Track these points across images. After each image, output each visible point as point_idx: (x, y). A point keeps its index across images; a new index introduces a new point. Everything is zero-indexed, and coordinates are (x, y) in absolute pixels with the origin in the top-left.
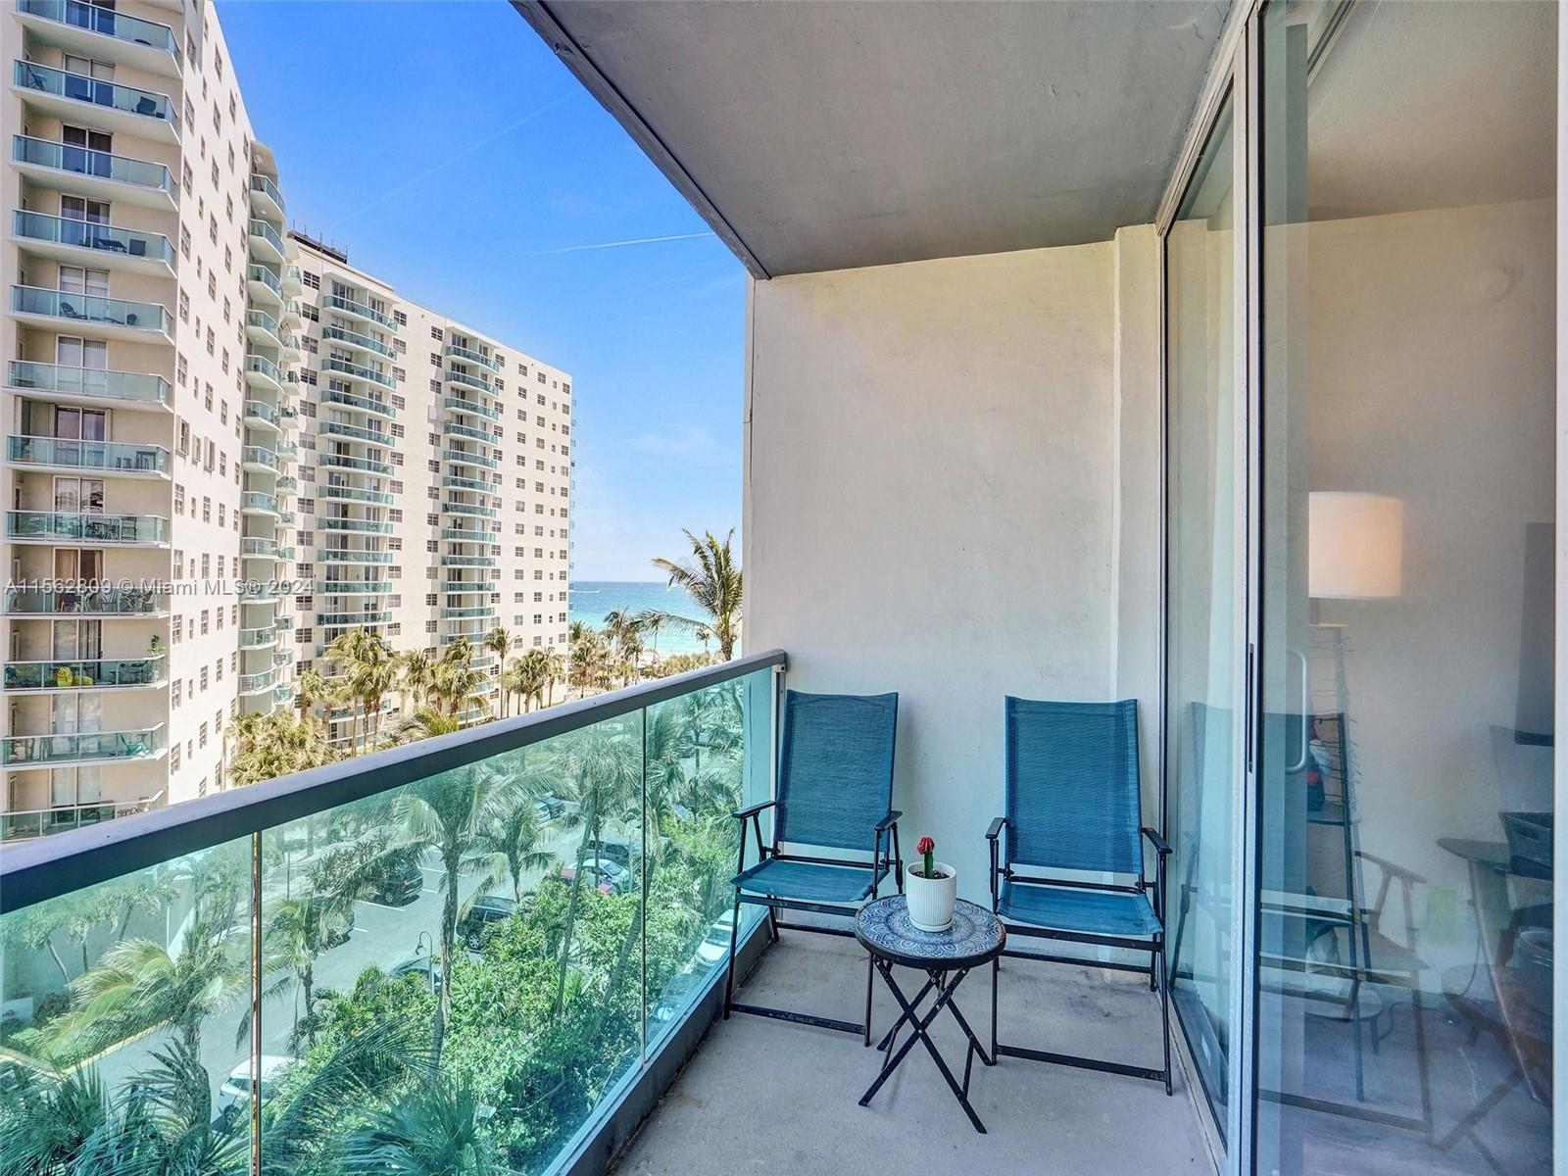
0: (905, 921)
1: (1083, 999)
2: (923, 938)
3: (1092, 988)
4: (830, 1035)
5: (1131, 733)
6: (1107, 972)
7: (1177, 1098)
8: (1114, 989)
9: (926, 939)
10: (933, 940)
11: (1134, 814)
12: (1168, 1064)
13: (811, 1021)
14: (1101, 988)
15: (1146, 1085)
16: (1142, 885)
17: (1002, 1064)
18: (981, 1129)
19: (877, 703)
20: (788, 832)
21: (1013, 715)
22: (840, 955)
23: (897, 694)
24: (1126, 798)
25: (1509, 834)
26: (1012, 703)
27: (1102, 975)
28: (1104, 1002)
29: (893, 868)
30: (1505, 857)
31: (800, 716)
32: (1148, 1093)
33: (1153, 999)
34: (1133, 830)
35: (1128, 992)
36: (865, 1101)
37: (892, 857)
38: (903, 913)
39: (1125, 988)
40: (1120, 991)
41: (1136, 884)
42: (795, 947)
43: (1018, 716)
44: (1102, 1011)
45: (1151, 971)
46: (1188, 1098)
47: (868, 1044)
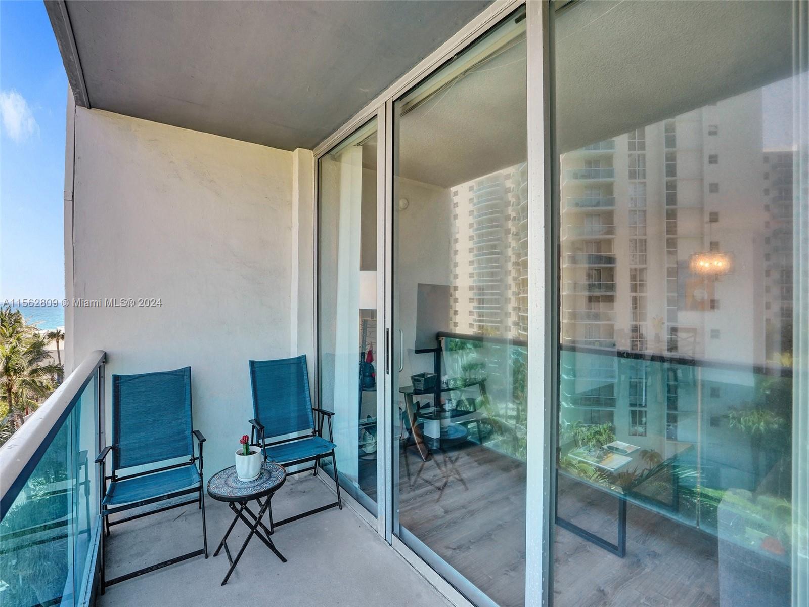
0: (236, 480)
1: (292, 490)
2: (250, 485)
3: (292, 484)
4: (182, 564)
5: (305, 370)
6: (296, 476)
7: (344, 509)
8: (301, 481)
9: (253, 485)
10: (256, 483)
11: (309, 403)
12: (339, 498)
13: (170, 563)
14: (296, 483)
15: (333, 510)
16: (314, 432)
17: (276, 531)
18: (284, 560)
19: (178, 374)
20: (122, 464)
21: (253, 369)
22: (159, 523)
23: (190, 367)
24: (305, 397)
25: (413, 383)
26: (252, 363)
27: (293, 478)
28: (300, 487)
29: (197, 462)
30: (412, 390)
31: (124, 389)
32: (335, 512)
33: (317, 479)
34: (310, 410)
35: (307, 480)
36: (224, 583)
37: (197, 455)
38: (235, 475)
39: (304, 479)
40: (304, 481)
41: (312, 433)
42: (125, 533)
43: (256, 369)
44: (301, 491)
45: (314, 468)
46: (347, 507)
47: (207, 558)
